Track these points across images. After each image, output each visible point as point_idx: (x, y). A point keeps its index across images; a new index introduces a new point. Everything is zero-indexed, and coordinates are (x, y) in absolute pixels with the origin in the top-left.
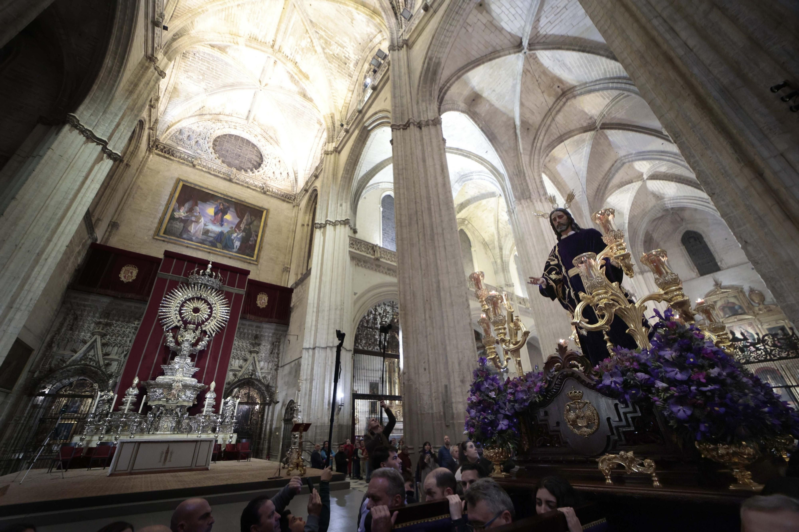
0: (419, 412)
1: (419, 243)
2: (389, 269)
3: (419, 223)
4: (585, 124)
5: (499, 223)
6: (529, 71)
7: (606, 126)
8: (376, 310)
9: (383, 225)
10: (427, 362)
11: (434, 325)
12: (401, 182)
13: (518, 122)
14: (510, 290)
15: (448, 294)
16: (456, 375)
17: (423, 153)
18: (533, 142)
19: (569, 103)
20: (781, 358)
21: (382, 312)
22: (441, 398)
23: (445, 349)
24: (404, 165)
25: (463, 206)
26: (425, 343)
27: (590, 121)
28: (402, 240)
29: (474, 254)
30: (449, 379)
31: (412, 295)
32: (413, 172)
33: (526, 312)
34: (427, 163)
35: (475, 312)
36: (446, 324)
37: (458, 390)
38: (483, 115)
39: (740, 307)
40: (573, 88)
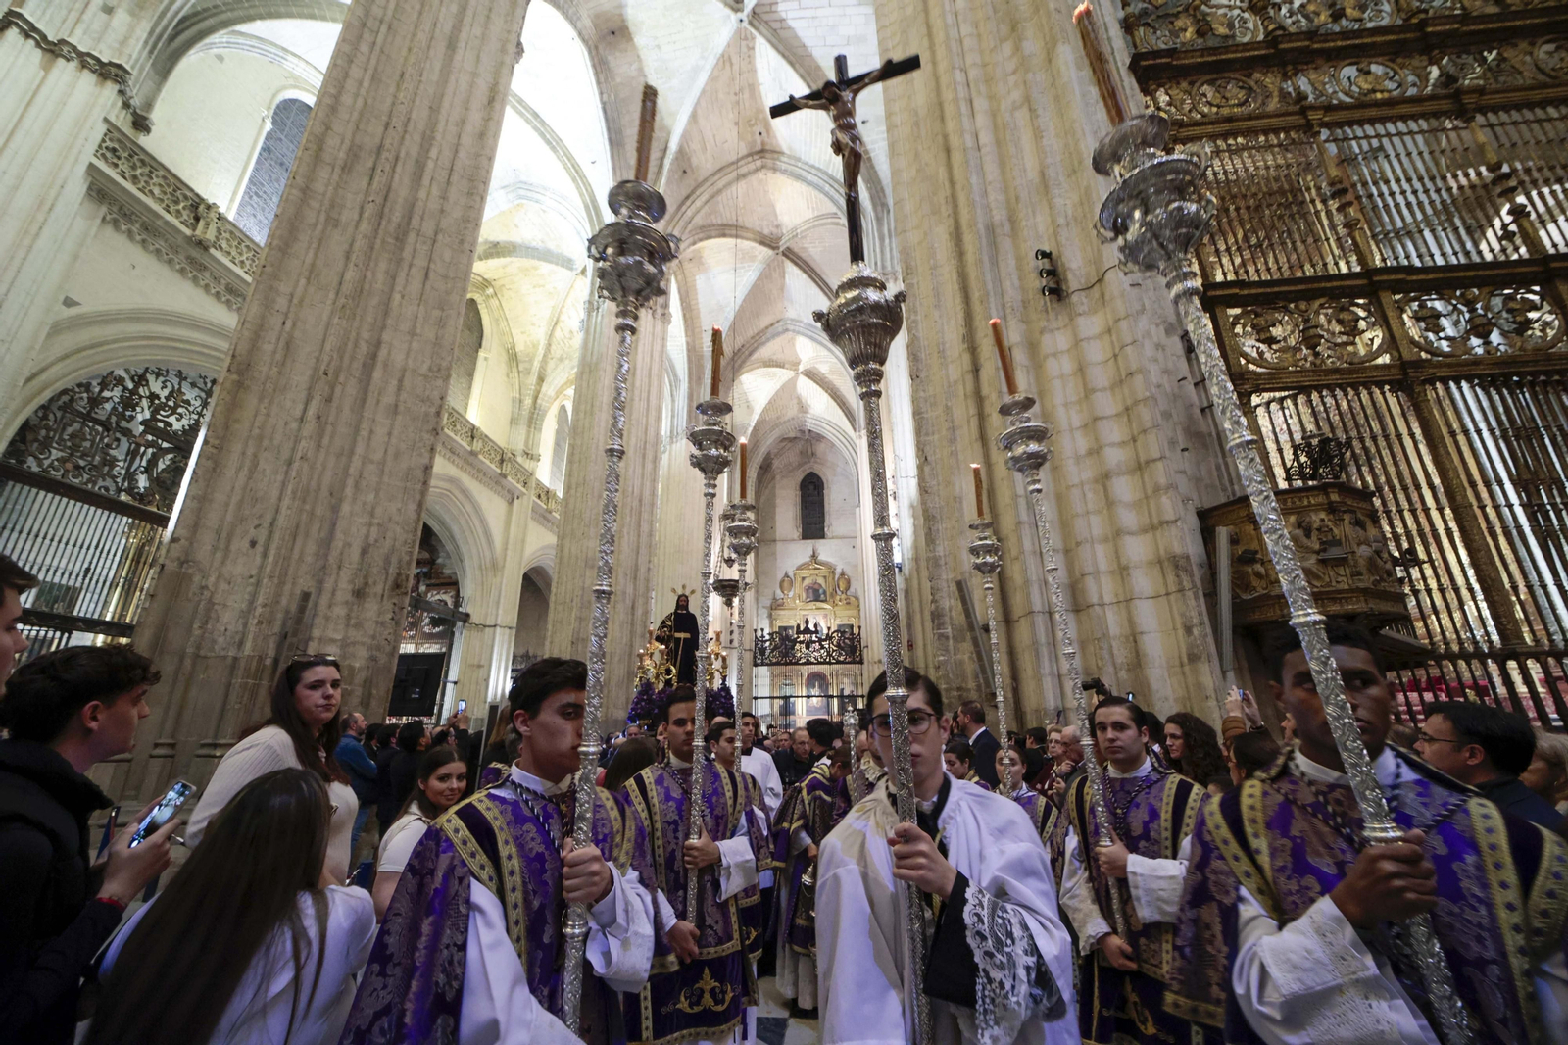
0: (190, 650)
1: (356, 227)
2: (230, 290)
3: (377, 179)
4: (766, 232)
5: (558, 329)
6: (732, 64)
7: (790, 255)
8: (141, 380)
9: (256, 169)
10: (266, 524)
11: (326, 441)
12: (364, 48)
13: (673, 146)
14: (528, 464)
15: (395, 383)
16: (345, 575)
17: (457, 28)
18: (683, 203)
19: (761, 175)
20: (838, 662)
21: (164, 394)
22: (279, 623)
23: (335, 509)
24: (390, 13)
25: (496, 250)
26: (280, 478)
27: (775, 231)
28: (306, 191)
29: (481, 364)
30: (320, 583)
31: (282, 344)
32: (410, 50)
33: (544, 517)
34: (458, 57)
35: (441, 484)
36: (360, 450)
37: (340, 611)
38: (619, 80)
39: (825, 593)
40: (777, 153)
